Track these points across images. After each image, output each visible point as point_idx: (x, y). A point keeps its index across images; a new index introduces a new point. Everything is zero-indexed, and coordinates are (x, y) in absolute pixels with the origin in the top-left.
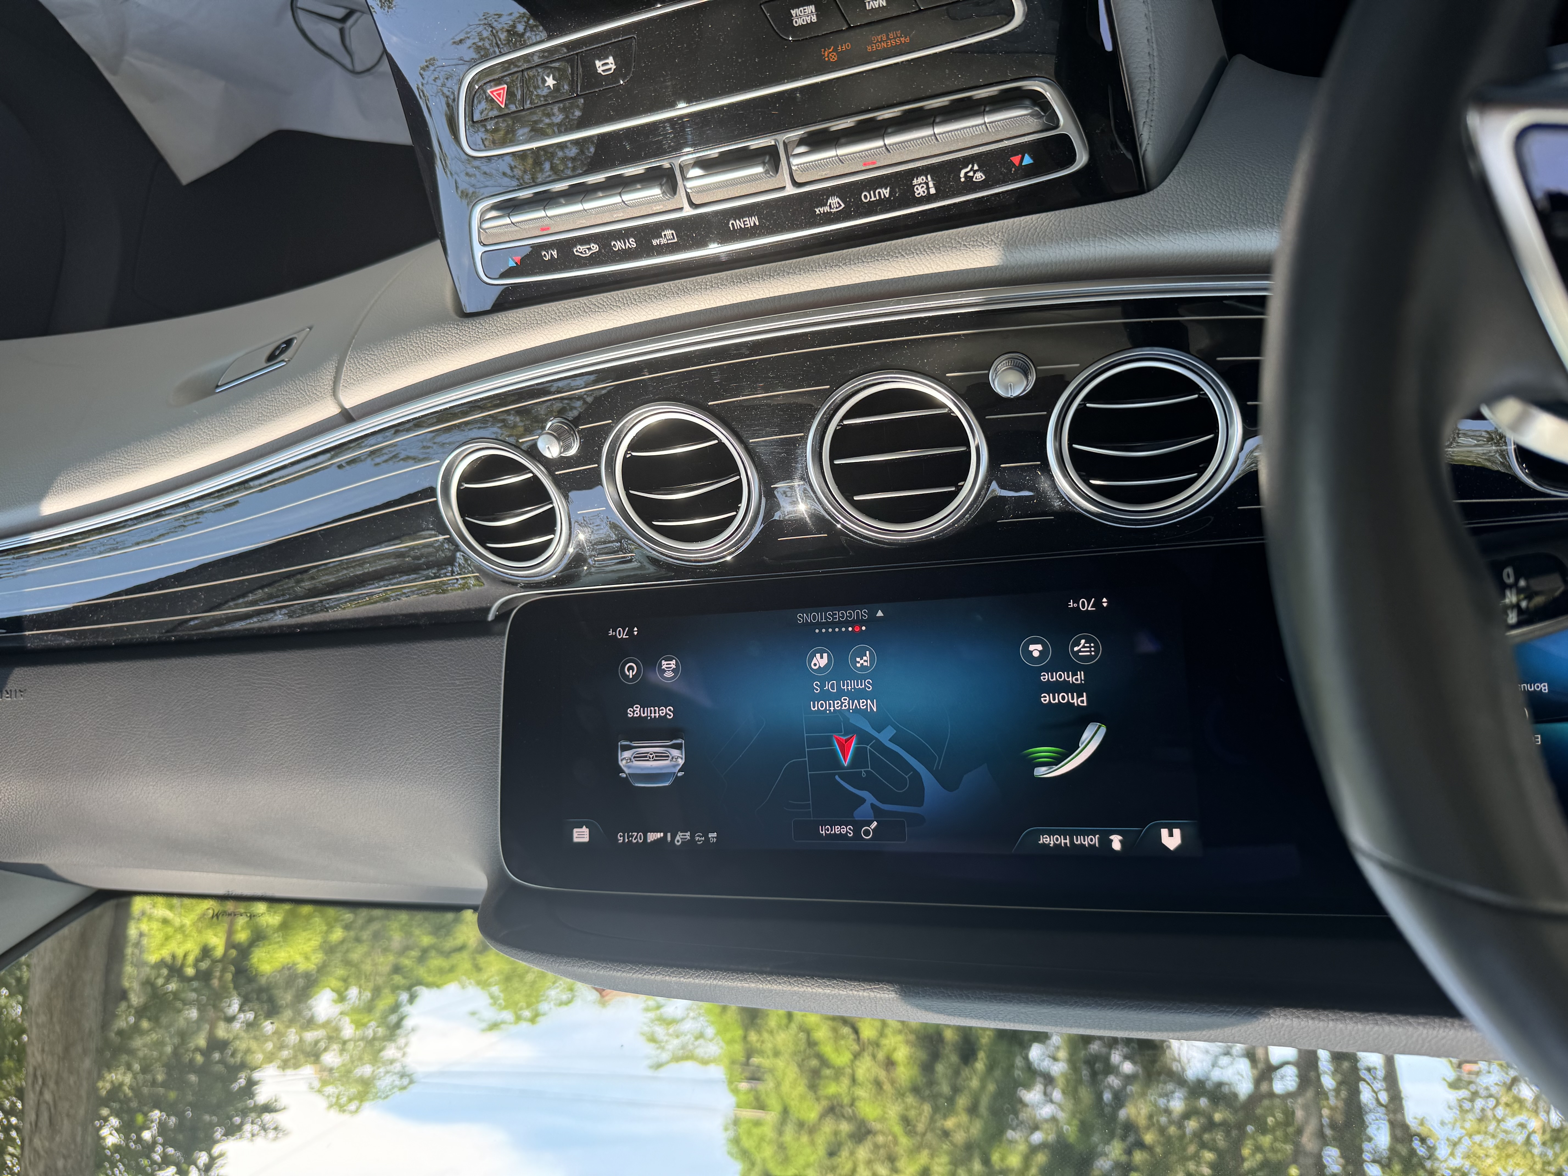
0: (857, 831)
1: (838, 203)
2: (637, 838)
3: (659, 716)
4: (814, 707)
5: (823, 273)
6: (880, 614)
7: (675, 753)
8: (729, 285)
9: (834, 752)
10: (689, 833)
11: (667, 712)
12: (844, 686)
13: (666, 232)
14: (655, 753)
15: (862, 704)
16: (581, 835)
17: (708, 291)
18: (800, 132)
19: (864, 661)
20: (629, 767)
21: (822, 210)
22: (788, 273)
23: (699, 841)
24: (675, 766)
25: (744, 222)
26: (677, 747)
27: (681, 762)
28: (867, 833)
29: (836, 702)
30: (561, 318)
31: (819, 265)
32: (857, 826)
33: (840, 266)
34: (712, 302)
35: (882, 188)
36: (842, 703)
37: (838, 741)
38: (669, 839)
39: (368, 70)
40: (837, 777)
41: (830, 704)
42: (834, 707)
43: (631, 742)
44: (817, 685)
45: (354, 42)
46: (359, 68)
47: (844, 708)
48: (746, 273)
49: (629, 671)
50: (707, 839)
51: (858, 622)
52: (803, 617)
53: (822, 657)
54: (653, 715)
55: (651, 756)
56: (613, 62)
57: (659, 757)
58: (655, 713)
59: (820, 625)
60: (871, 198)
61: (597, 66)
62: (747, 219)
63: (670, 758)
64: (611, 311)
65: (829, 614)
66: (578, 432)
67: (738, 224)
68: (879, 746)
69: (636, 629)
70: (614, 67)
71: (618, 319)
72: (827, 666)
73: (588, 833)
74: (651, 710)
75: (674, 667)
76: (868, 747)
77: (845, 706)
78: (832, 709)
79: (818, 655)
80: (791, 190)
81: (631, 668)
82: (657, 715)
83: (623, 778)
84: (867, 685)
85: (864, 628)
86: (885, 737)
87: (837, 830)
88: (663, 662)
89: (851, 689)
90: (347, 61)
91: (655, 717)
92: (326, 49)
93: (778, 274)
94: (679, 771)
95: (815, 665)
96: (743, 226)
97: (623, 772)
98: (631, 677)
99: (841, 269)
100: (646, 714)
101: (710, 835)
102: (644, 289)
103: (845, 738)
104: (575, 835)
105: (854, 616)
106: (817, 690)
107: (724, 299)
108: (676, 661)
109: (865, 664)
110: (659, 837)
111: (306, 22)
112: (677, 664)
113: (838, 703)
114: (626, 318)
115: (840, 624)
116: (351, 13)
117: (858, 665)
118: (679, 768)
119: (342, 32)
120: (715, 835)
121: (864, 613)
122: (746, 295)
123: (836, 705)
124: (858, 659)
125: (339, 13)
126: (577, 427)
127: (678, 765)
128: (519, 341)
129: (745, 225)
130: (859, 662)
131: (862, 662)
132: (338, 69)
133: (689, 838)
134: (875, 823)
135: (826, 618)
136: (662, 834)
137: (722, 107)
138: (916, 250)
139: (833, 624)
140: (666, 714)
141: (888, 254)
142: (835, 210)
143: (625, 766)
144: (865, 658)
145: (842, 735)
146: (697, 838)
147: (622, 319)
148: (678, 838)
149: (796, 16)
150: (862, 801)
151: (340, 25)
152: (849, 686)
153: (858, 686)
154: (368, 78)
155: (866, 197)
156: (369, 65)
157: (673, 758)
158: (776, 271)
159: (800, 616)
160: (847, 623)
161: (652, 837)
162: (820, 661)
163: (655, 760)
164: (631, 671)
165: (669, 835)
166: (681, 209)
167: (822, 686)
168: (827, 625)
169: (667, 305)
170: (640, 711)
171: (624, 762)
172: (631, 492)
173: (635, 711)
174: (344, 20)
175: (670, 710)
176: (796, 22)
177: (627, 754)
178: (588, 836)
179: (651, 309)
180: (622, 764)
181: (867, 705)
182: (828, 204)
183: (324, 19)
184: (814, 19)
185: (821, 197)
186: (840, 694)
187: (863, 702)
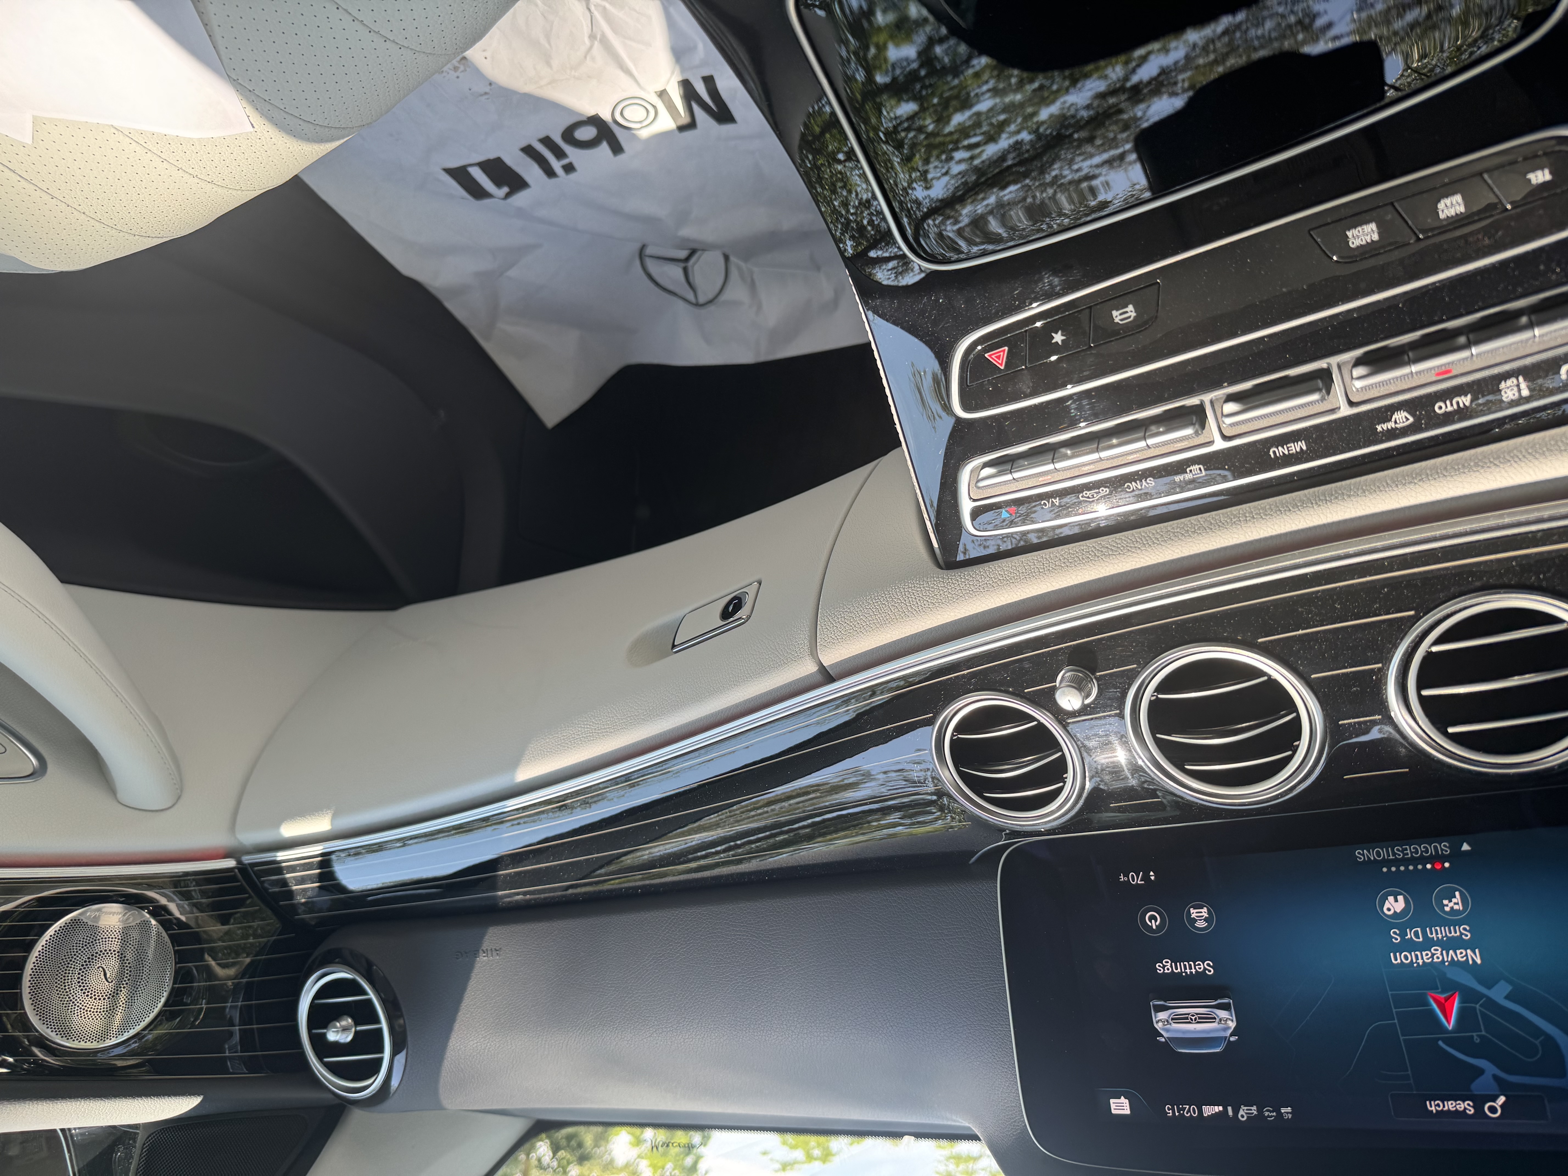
0: (1479, 1108)
1: (1406, 417)
2: (1190, 1111)
3: (1197, 971)
4: (1396, 960)
5: (1395, 493)
6: (1466, 847)
7: (1223, 1014)
8: (1275, 515)
9: (1432, 1012)
10: (1255, 1108)
11: (1205, 967)
12: (1432, 934)
13: (1191, 468)
14: (1197, 1014)
15: (1460, 955)
16: (1120, 1106)
17: (1250, 524)
18: (1359, 352)
19: (1455, 903)
20: (1167, 1031)
21: (1385, 426)
22: (1349, 496)
23: (1269, 1116)
24: (1226, 1029)
25: (1288, 448)
26: (1225, 1007)
27: (1232, 1025)
28: (1493, 1110)
29: (1424, 953)
30: (1068, 564)
31: (1387, 484)
32: (1479, 1102)
33: (1415, 483)
34: (1254, 533)
35: (1460, 396)
36: (1433, 955)
37: (1436, 1001)
38: (1230, 1113)
39: (710, 302)
40: (1440, 1043)
41: (1417, 956)
42: (1422, 958)
43: (1166, 1002)
44: (1395, 933)
45: (698, 278)
46: (702, 300)
47: (1436, 960)
48: (1294, 500)
49: (1151, 922)
50: (1280, 1114)
51: (1437, 858)
52: (1362, 854)
53: (1396, 901)
54: (1188, 971)
55: (1193, 1018)
56: (1133, 310)
57: (1203, 1019)
58: (1191, 968)
59: (1388, 863)
60: (1446, 407)
61: (1114, 316)
62: (1292, 445)
63: (1217, 1020)
64: (1130, 553)
65: (1398, 850)
66: (1096, 678)
67: (1281, 451)
68: (1491, 1004)
69: (1152, 873)
70: (1133, 314)
71: (1137, 560)
72: (1405, 911)
73: (1128, 1105)
74: (1185, 966)
75: (1206, 915)
76: (1478, 1006)
77: (1438, 958)
78: (1420, 961)
79: (1391, 898)
80: (1345, 411)
81: (1153, 918)
82: (1193, 971)
83: (1162, 1042)
84: (1464, 932)
85: (1447, 865)
86: (1499, 993)
87: (1450, 1105)
88: (1192, 910)
89: (1443, 937)
90: (691, 296)
91: (1191, 973)
92: (671, 287)
93: (1336, 498)
94: (1231, 1035)
95: (1389, 910)
96: (1286, 452)
97: (1162, 1036)
98: (1154, 927)
99: (1417, 486)
100: (1179, 970)
101: (1283, 1110)
102: (1166, 527)
103: (1444, 996)
104: (1113, 1106)
105: (1431, 850)
106: (1397, 939)
107: (1269, 529)
108: (1208, 910)
109: (1456, 907)
110: (1217, 1110)
111: (653, 267)
112: (1209, 912)
113: (1427, 955)
114: (1147, 559)
115: (1414, 861)
116: (693, 252)
117: (1447, 909)
118: (1230, 1031)
119: (685, 271)
120: (1289, 1109)
121: (1444, 847)
122: (1297, 523)
123: (1424, 958)
124: (1445, 902)
125: (683, 254)
126: (1093, 673)
127: (1229, 1028)
128: (1019, 590)
129: (1289, 451)
130: (1447, 905)
131: (1451, 904)
132: (681, 304)
133: (1255, 1113)
134: (1502, 1099)
135: (1394, 854)
136: (1221, 1108)
137: (1262, 338)
138: (1513, 457)
139: (1406, 861)
140: (1205, 969)
141: (1476, 465)
142: (1402, 425)
143: (1164, 1029)
144: (1454, 900)
145: (1438, 993)
146: (1267, 1114)
147: (1142, 560)
148: (1241, 1112)
149: (1353, 236)
150: (1480, 1072)
151: (683, 265)
152: (1438, 933)
153: (1450, 933)
154: (712, 308)
155: (1440, 408)
156: (711, 296)
157: (1220, 1020)
158: (1332, 495)
159: (1359, 853)
160: (1423, 860)
161: (1209, 1110)
162: (1395, 905)
163: (1198, 1022)
164: (1153, 921)
165: (1230, 1109)
166: (1211, 443)
167: (1403, 934)
168: (1397, 862)
169: (1199, 542)
170: (1171, 966)
171: (1160, 1024)
172: (1158, 736)
173: (1166, 967)
174: (687, 259)
175: (1208, 965)
176: (1353, 243)
177: (1162, 1015)
178: (1128, 1108)
179: (1179, 547)
180: (1159, 1026)
181: (1466, 955)
182: (1393, 419)
183: (669, 262)
184: (1376, 237)
185: (1385, 414)
186: (1427, 944)
187: (1461, 953)
